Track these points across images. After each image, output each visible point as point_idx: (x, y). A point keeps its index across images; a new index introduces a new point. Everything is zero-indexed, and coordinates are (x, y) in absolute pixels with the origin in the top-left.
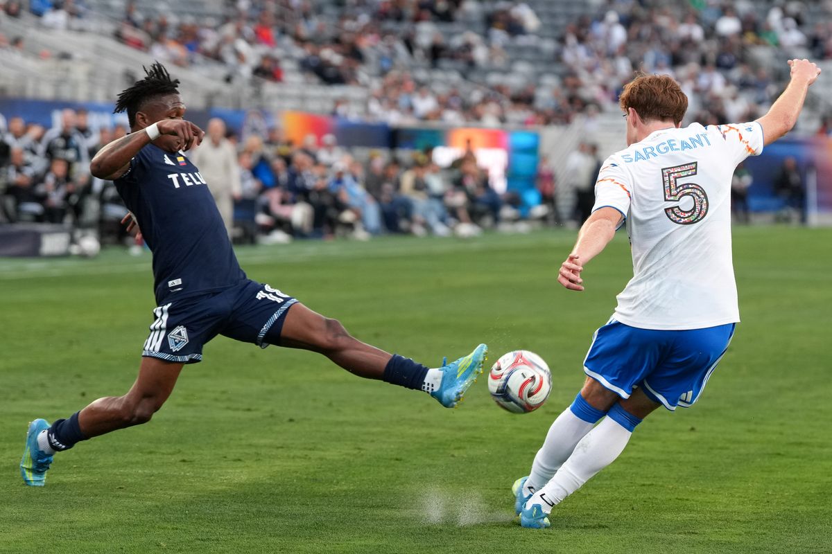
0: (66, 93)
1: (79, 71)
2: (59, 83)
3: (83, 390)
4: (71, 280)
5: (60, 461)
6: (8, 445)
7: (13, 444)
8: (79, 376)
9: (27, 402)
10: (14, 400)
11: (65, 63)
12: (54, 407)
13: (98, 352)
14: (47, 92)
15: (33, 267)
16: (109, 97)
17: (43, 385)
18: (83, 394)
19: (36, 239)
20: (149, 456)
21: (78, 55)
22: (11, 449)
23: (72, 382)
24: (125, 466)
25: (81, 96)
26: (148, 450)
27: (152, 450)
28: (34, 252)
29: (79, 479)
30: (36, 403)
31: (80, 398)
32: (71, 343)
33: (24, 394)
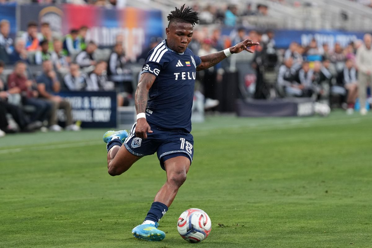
0: (309, 26)
1: (316, 13)
2: (305, 20)
3: (326, 189)
4: (316, 129)
5: (317, 229)
6: (287, 220)
7: (290, 220)
8: (323, 182)
9: (296, 197)
10: (289, 195)
11: (309, 9)
12: (311, 199)
13: (333, 168)
14: (299, 25)
15: (294, 122)
16: (332, 26)
17: (304, 187)
18: (327, 192)
19: (295, 107)
20: (366, 226)
21: (314, 3)
22: (290, 222)
23: (320, 185)
24: (353, 232)
25: (317, 26)
26: (365, 223)
27: (367, 222)
28: (294, 114)
29: (328, 239)
30: (301, 197)
31: (325, 194)
32: (318, 163)
33: (294, 192)
